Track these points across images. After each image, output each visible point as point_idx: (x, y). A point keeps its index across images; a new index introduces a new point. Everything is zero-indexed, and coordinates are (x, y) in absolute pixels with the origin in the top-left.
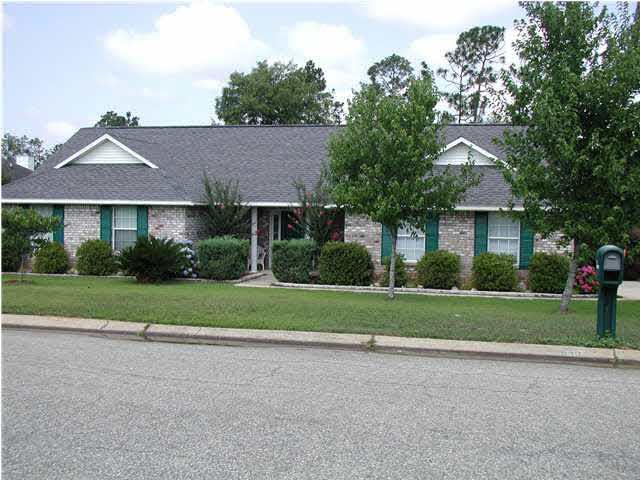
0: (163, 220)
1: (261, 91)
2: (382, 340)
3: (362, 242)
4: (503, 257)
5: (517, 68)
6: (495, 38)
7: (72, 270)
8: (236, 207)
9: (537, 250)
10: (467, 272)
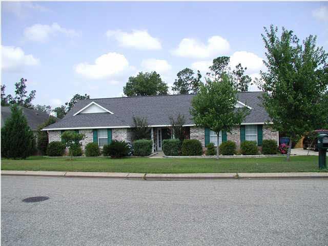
0: (118, 134)
1: (142, 84)
2: (241, 175)
3: (197, 139)
4: (251, 142)
5: (235, 71)
6: (226, 61)
7: (83, 155)
8: (146, 128)
9: (264, 139)
10: (238, 148)
